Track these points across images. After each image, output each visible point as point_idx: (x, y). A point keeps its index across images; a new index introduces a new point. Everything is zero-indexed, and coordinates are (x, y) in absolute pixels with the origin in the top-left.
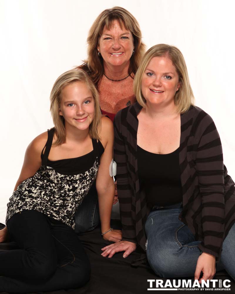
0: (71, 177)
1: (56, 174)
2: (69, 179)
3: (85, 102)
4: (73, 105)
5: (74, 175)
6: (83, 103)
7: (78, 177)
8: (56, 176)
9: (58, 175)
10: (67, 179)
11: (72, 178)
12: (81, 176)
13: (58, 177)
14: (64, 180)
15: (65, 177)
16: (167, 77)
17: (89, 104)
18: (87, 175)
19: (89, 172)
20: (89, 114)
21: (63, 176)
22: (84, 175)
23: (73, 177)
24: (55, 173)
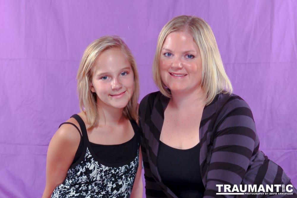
0: (116, 169)
1: (100, 167)
2: (114, 172)
3: (122, 74)
4: (108, 78)
5: (120, 167)
6: (119, 75)
7: (123, 169)
8: (99, 170)
9: (102, 167)
10: (112, 173)
11: (117, 171)
12: (126, 167)
13: (102, 170)
14: (109, 174)
15: (110, 170)
16: (189, 56)
17: (126, 76)
18: (132, 167)
19: (134, 163)
20: (127, 88)
21: (107, 168)
22: (130, 167)
23: (119, 170)
24: (98, 166)
